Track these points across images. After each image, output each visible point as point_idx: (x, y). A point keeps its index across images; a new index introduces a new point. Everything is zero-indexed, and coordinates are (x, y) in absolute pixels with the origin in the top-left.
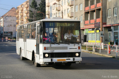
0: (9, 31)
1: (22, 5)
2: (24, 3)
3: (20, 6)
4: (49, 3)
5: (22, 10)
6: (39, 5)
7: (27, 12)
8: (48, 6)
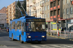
0: (2, 23)
1: (10, 5)
2: (12, 4)
3: (9, 6)
4: (28, 4)
5: (11, 9)
6: (23, 5)
7: (14, 10)
8: (28, 6)
